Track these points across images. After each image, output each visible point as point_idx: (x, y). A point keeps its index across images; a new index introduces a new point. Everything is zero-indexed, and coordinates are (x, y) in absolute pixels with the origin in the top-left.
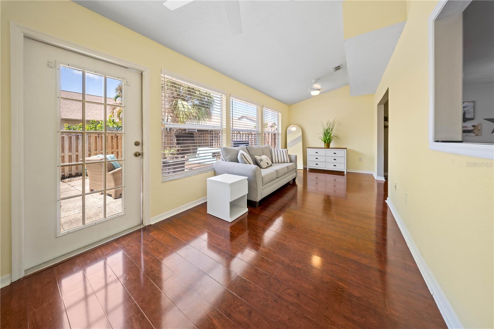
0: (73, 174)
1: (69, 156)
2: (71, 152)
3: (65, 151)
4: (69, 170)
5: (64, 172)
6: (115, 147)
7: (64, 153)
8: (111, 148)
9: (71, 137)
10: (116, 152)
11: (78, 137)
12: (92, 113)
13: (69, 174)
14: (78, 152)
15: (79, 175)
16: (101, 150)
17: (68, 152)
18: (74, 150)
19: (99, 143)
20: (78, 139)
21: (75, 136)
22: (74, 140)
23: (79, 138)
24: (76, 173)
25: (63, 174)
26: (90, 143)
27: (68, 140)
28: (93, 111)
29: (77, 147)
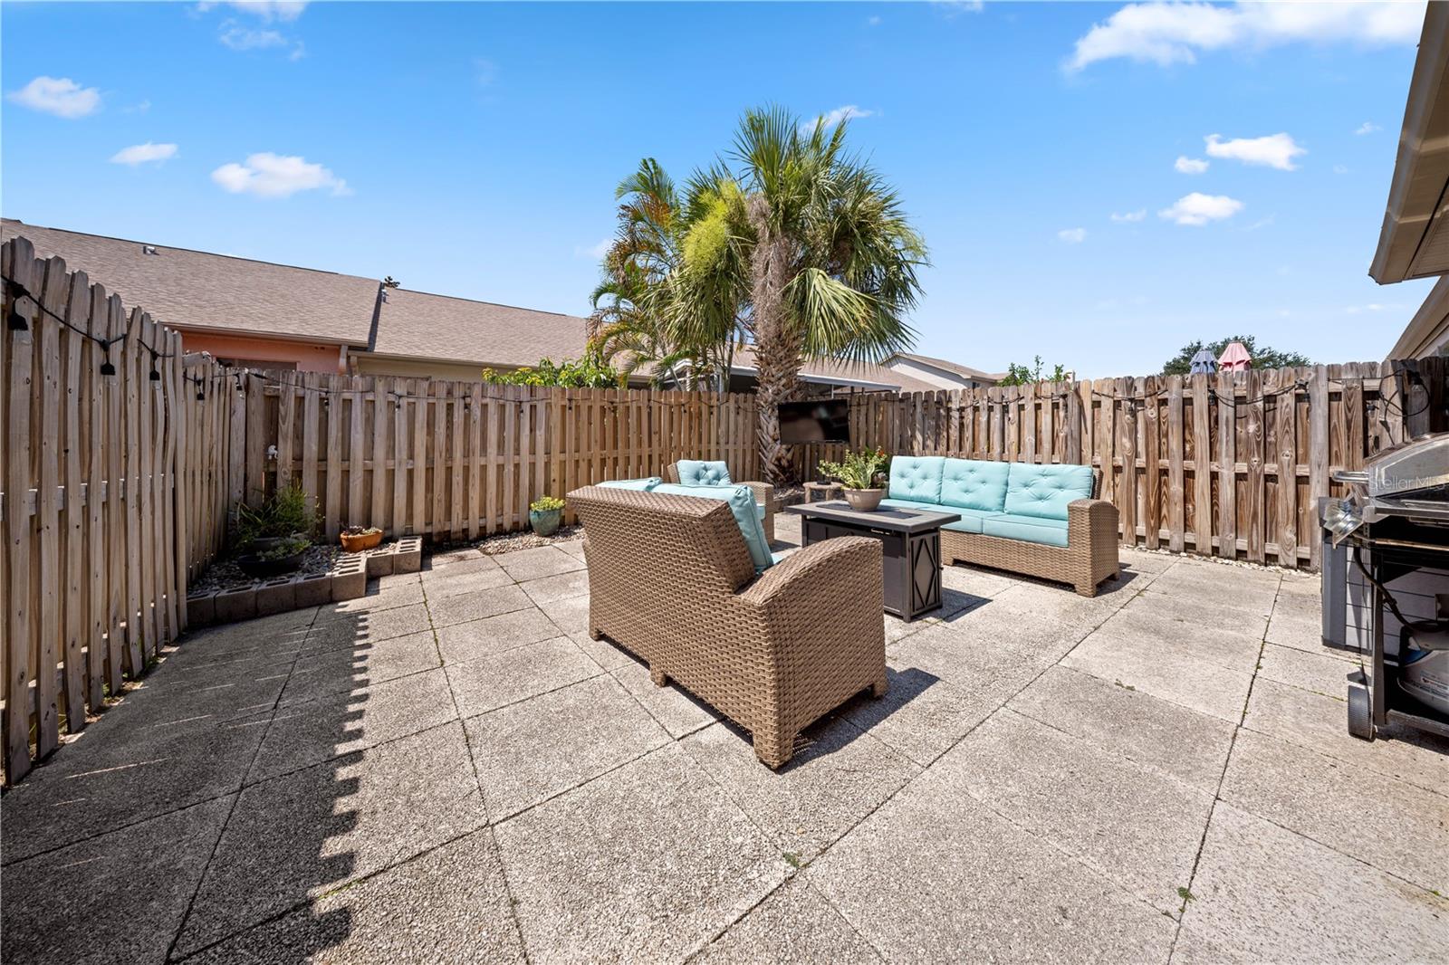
0: (507, 525)
1: (498, 466)
2: (503, 455)
3: (489, 451)
4: (497, 510)
5: (485, 517)
6: (609, 442)
7: (486, 456)
8: (599, 446)
9: (503, 406)
10: (611, 458)
11: (520, 406)
12: (532, 349)
13: (498, 526)
14: (518, 454)
15: (522, 531)
16: (576, 452)
17: (496, 452)
18: (509, 448)
19: (570, 429)
20: (522, 415)
21: (513, 404)
22: (510, 415)
23: (522, 412)
24: (514, 523)
25: (482, 522)
26: (548, 429)
27: (496, 416)
28: (533, 346)
29: (517, 439)
